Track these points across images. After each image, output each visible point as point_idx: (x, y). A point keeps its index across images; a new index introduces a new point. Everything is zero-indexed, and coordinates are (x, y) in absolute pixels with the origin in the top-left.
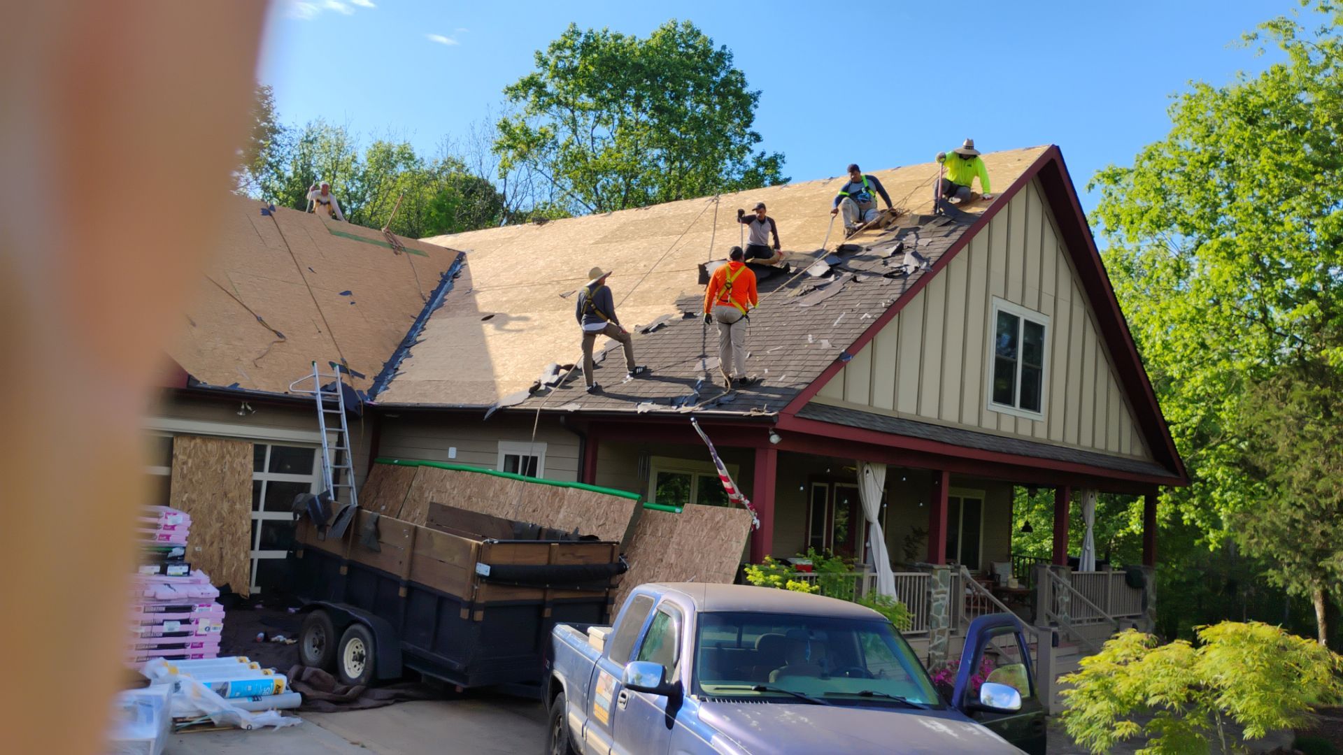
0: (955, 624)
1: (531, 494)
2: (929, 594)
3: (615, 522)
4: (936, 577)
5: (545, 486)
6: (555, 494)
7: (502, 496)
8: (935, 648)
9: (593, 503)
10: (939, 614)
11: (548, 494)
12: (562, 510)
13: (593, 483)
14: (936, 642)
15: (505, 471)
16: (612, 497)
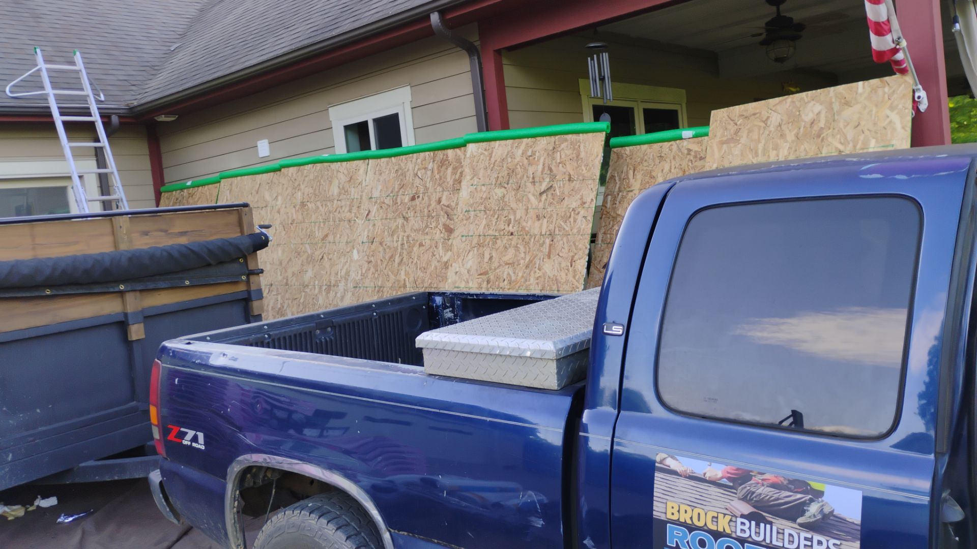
1: (401, 174)
3: (570, 179)
5: (422, 154)
6: (443, 163)
7: (353, 190)
9: (518, 159)
11: (430, 167)
12: (464, 184)
13: (505, 126)
15: (348, 151)
16: (553, 139)
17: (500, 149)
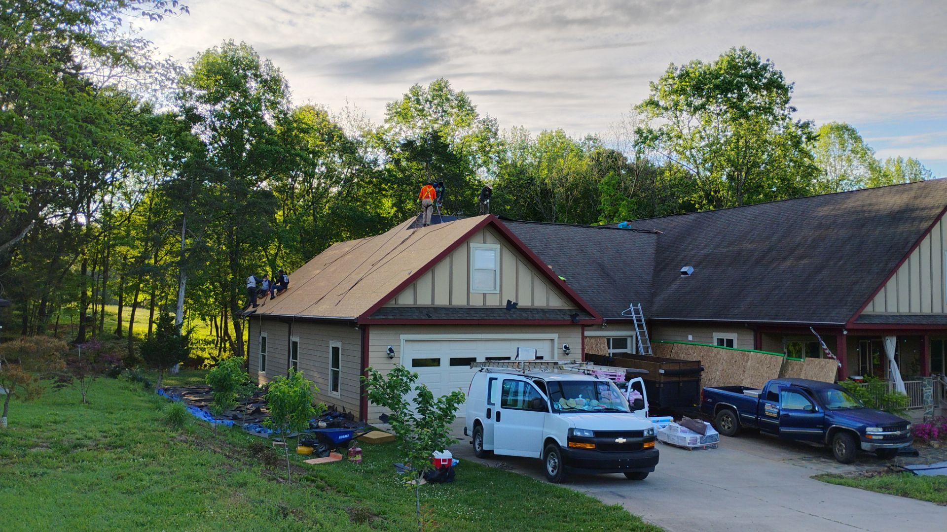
0: (937, 403)
1: (733, 355)
2: (922, 390)
3: (774, 366)
4: (925, 383)
5: (739, 351)
6: (744, 355)
7: (718, 356)
8: (927, 413)
9: (763, 358)
10: (928, 398)
11: (740, 355)
12: (749, 361)
13: (761, 350)
14: (927, 411)
15: (718, 345)
16: (771, 355)
17: (759, 355)
